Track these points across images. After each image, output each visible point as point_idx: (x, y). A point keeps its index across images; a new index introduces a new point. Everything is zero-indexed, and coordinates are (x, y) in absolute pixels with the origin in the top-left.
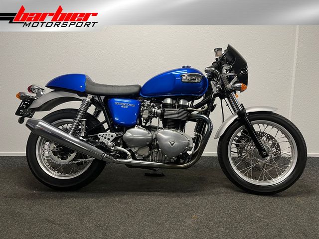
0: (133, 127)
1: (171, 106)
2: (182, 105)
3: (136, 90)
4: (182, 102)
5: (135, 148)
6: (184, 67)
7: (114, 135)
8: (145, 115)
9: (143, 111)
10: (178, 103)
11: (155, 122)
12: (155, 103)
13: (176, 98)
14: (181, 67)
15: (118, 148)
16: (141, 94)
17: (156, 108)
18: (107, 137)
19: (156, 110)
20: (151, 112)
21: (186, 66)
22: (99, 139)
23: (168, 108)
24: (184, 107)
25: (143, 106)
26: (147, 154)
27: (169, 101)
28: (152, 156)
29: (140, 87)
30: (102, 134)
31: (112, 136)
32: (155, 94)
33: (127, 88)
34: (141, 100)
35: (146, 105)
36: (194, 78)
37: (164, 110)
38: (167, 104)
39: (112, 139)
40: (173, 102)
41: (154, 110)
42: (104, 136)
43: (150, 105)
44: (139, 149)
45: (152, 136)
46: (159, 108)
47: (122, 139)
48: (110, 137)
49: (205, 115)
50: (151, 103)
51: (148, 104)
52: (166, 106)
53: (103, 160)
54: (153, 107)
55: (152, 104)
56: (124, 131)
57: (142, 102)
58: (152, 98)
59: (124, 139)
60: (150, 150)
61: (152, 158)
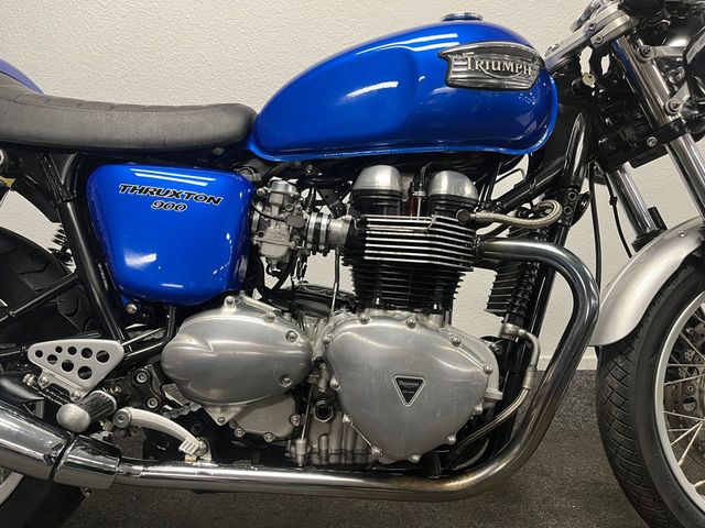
0: (215, 303)
1: (395, 202)
2: (448, 197)
3: (229, 126)
4: (444, 183)
5: (224, 409)
6: (450, 18)
7: (116, 348)
8: (274, 245)
9: (262, 226)
10: (427, 188)
11: (322, 271)
12: (318, 187)
13: (415, 166)
14: (436, 20)
15: (136, 414)
16: (253, 148)
17: (325, 210)
18: (79, 361)
19: (324, 221)
20: (299, 232)
21: (460, 13)
22: (37, 371)
23: (377, 210)
24: (453, 204)
25: (265, 201)
26: (283, 431)
27: (382, 178)
28: (307, 436)
29: (247, 113)
30: (48, 347)
31: (104, 357)
32: (318, 147)
33: (187, 119)
34: (256, 177)
35: (277, 199)
36: (509, 66)
37: (364, 223)
38: (376, 192)
39: (100, 370)
40: (401, 185)
41: (313, 219)
42: (64, 356)
43: (295, 199)
44: (246, 410)
45: (308, 348)
46: (338, 213)
47: (158, 366)
48: (92, 362)
49: (550, 240)
50: (300, 187)
51: (286, 195)
52: (368, 203)
53: (57, 479)
54: (312, 206)
55: (305, 194)
56: (170, 325)
57: (258, 185)
58: (305, 164)
59: (166, 366)
60: (300, 410)
61: (308, 443)
